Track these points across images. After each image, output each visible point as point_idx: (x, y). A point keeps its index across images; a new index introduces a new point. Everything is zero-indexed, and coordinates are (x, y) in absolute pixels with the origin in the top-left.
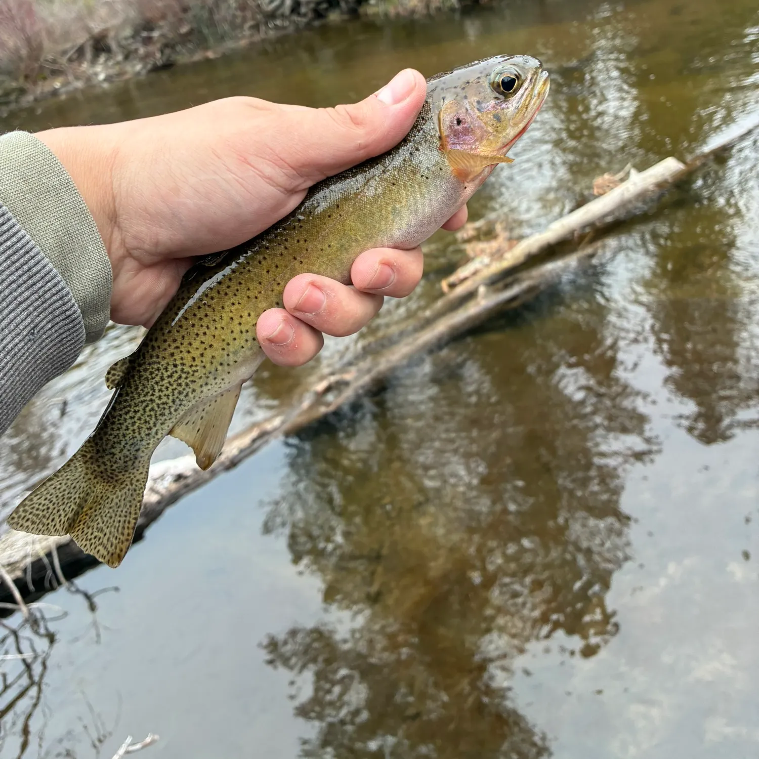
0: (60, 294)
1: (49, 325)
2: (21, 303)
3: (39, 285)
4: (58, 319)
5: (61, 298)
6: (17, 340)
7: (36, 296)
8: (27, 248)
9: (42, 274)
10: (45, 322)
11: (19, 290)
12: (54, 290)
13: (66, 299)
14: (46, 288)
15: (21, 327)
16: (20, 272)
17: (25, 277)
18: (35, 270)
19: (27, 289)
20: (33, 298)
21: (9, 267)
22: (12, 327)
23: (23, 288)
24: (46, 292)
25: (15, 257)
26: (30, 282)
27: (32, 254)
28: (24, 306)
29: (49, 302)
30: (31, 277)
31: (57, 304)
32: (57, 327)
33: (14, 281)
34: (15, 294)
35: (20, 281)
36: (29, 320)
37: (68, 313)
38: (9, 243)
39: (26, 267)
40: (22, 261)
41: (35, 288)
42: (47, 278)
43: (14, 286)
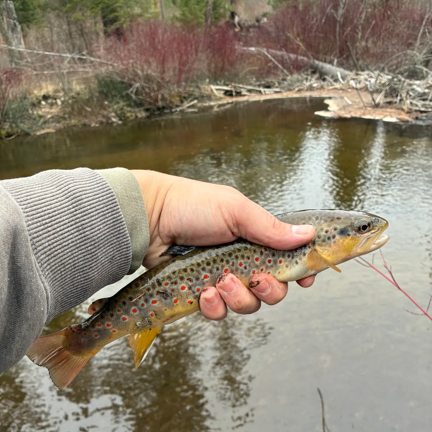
0: (127, 246)
1: (119, 258)
2: (112, 244)
3: (121, 238)
4: (123, 257)
5: (127, 248)
6: (106, 260)
7: (118, 243)
8: (121, 220)
9: (123, 234)
10: (117, 256)
11: (113, 238)
12: (125, 243)
13: (129, 248)
14: (123, 241)
15: (109, 254)
16: (116, 230)
17: (117, 233)
18: (121, 231)
19: (116, 239)
20: (117, 243)
21: (113, 226)
22: (106, 253)
23: (115, 238)
24: (122, 243)
25: (116, 223)
26: (118, 236)
27: (122, 224)
28: (113, 245)
29: (122, 248)
30: (119, 234)
31: (125, 250)
32: (121, 260)
33: (112, 234)
34: (111, 239)
35: (115, 234)
36: (112, 253)
37: (127, 255)
38: (115, 216)
39: (118, 229)
40: (118, 225)
41: (119, 239)
42: (124, 237)
43: (112, 235)
